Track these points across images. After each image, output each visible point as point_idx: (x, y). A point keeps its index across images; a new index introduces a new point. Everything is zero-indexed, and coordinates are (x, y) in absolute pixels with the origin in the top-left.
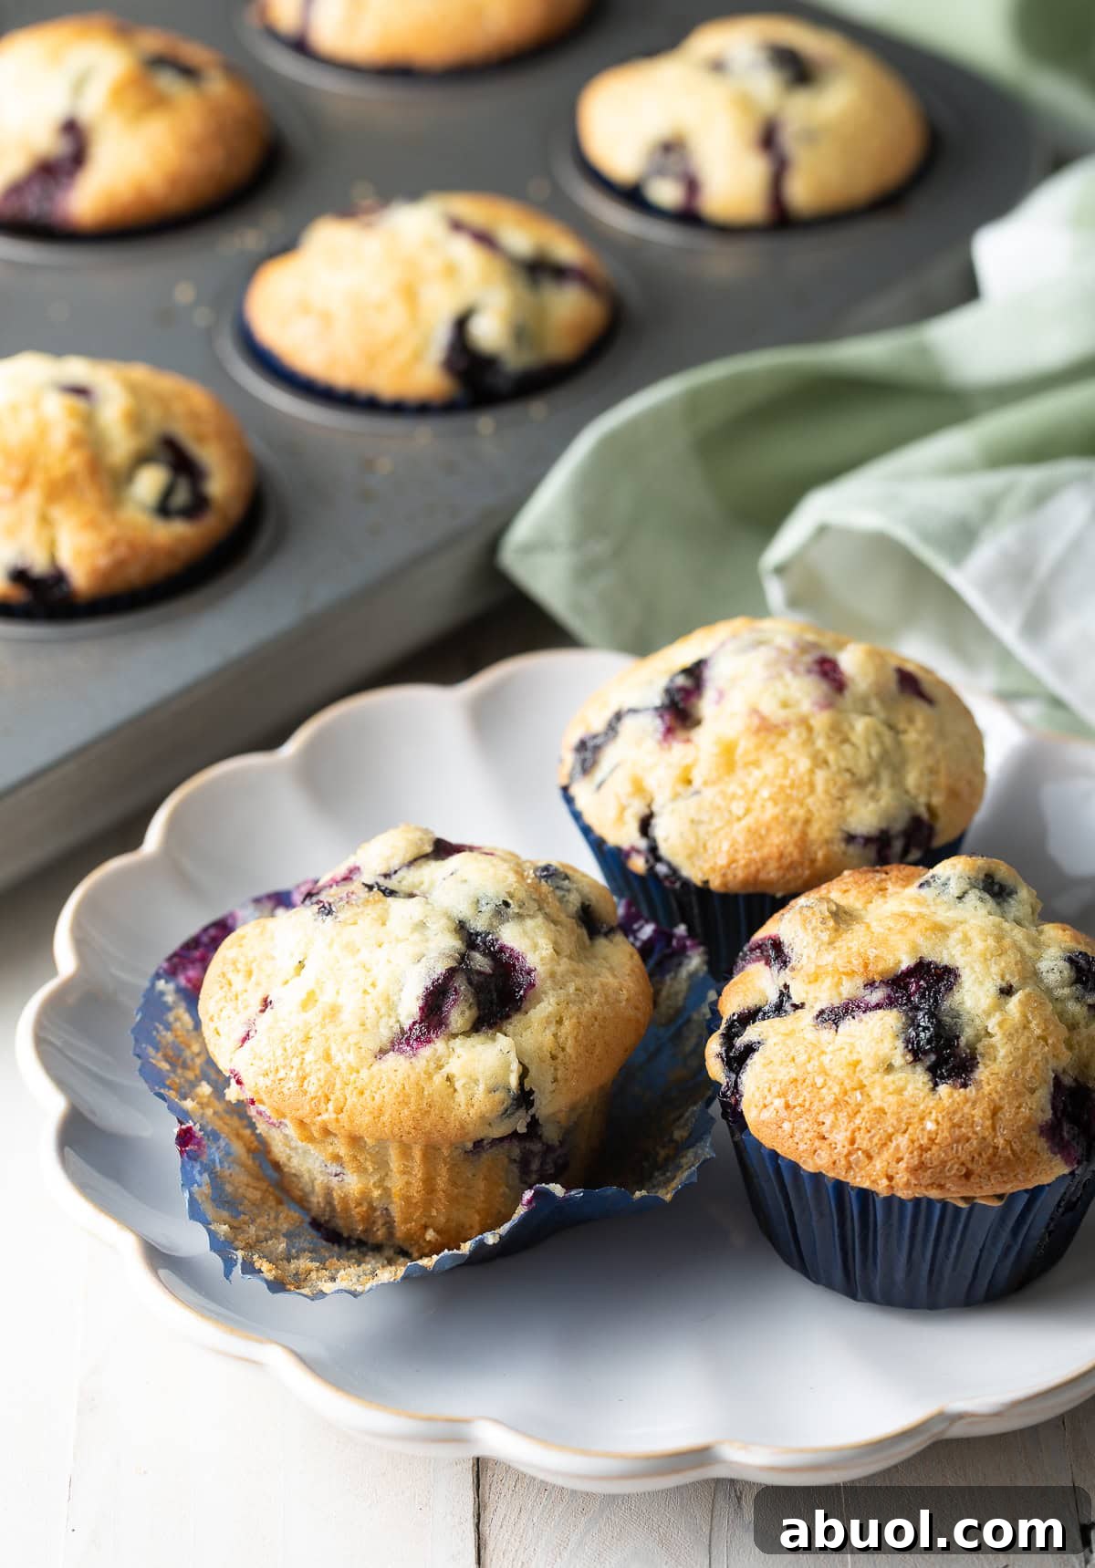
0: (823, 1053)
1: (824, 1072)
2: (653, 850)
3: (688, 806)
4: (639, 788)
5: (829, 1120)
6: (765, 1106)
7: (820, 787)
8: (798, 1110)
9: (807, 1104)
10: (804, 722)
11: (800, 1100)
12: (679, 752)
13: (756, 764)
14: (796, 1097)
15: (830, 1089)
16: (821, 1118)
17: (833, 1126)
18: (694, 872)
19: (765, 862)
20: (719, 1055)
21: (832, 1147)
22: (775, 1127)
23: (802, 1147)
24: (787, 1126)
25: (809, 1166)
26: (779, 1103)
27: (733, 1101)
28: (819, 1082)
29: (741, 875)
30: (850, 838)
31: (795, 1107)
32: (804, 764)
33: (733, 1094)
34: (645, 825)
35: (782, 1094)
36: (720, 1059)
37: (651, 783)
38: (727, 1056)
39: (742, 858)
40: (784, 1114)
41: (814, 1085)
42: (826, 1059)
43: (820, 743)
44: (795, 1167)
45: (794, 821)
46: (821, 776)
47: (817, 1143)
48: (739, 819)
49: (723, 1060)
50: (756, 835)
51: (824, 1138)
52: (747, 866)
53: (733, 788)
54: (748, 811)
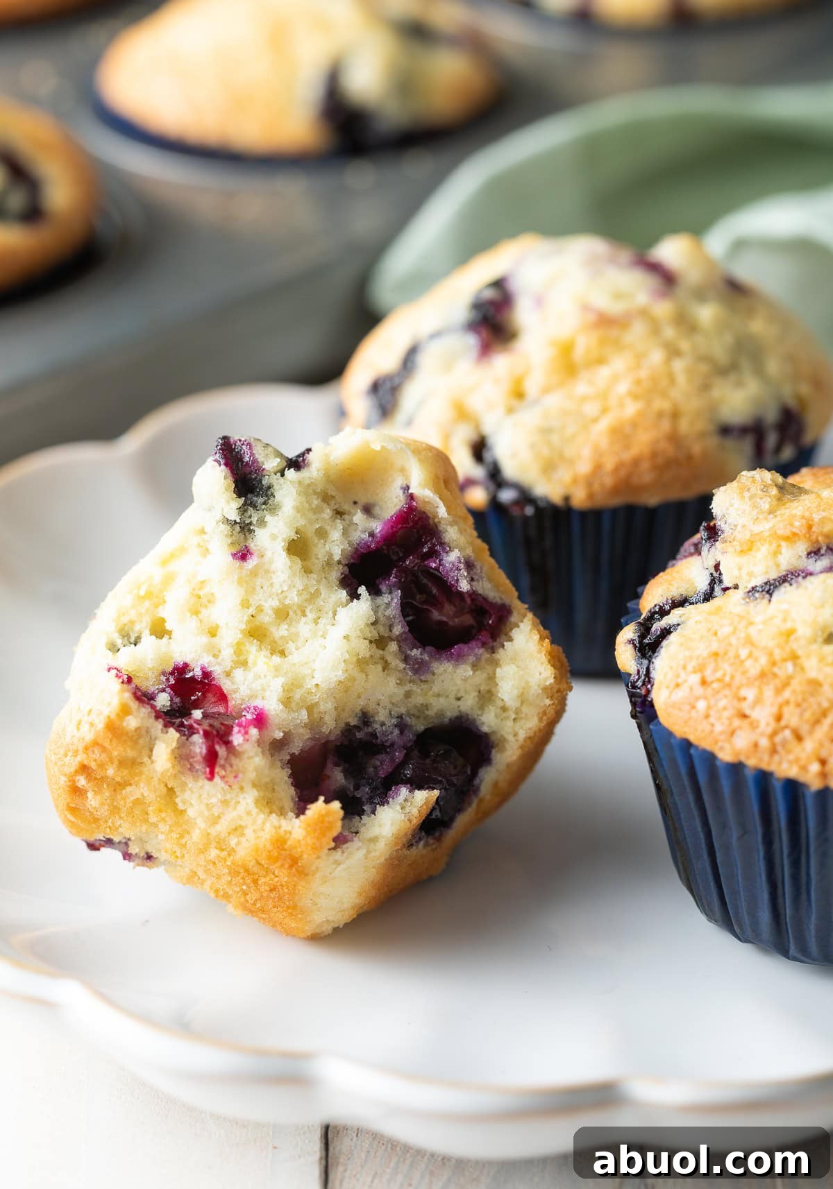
0: (751, 623)
1: (749, 641)
2: (495, 476)
3: (530, 418)
4: (462, 413)
5: (750, 694)
6: (678, 685)
7: (681, 379)
8: (715, 685)
9: (727, 679)
10: (644, 313)
11: (719, 674)
12: (502, 363)
13: (601, 361)
14: (715, 670)
15: (756, 660)
16: (743, 693)
17: (758, 701)
18: (549, 489)
19: (636, 462)
20: (631, 641)
21: (754, 726)
22: (687, 708)
23: (718, 728)
24: (701, 705)
25: (726, 755)
26: (695, 679)
27: (643, 692)
28: (744, 653)
29: (609, 481)
30: (725, 431)
31: (712, 682)
32: (657, 357)
33: (644, 684)
34: (479, 449)
35: (700, 669)
36: (632, 645)
37: (476, 403)
38: (641, 642)
39: (609, 464)
40: (699, 691)
41: (737, 656)
42: (752, 631)
43: (669, 332)
44: (710, 758)
45: (660, 415)
46: (679, 366)
47: (737, 722)
48: (595, 420)
49: (635, 647)
50: (620, 434)
51: (744, 716)
52: (617, 469)
53: (582, 387)
54: (605, 410)
